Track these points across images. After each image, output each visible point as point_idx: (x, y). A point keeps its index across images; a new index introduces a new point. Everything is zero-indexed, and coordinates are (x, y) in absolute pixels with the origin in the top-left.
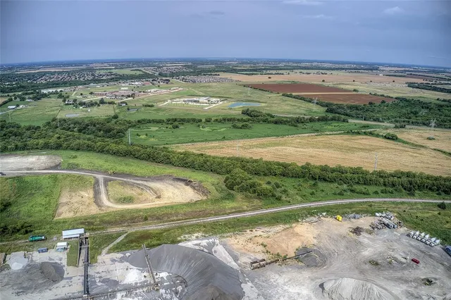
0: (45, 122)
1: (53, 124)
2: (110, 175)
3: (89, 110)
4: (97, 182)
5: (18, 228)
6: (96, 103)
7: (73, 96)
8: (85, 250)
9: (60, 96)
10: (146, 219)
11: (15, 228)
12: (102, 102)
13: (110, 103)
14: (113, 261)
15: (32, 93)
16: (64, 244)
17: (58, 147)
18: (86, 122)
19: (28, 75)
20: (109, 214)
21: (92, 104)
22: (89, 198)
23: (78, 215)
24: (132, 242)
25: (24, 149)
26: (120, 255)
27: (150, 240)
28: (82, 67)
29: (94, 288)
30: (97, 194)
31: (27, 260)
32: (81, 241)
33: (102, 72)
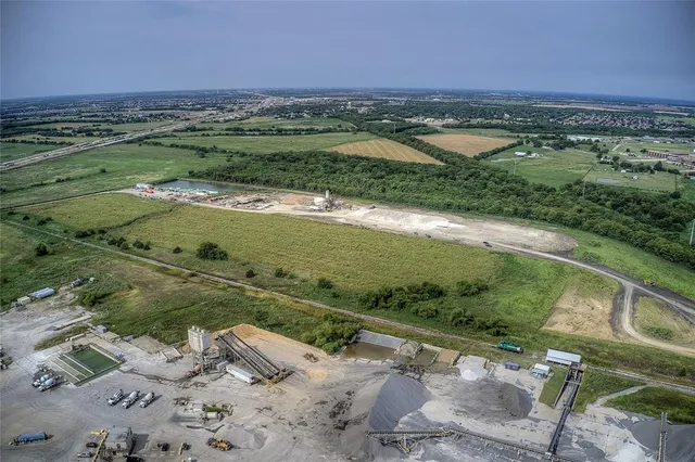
0: (564, 183)
1: (576, 189)
2: (645, 287)
3: (635, 177)
4: (622, 291)
5: (488, 324)
6: (649, 168)
7: (614, 151)
8: (572, 388)
9: (595, 148)
10: (682, 374)
11: (484, 323)
12: (659, 167)
13: (670, 171)
14: (609, 420)
15: (553, 138)
16: (546, 368)
17: (576, 224)
18: (628, 194)
19: (551, 110)
20: (625, 347)
21: (641, 169)
22: (603, 313)
23: (579, 333)
24: (648, 402)
25: (524, 216)
26: (622, 416)
27: (677, 409)
28: (635, 108)
29: (565, 448)
30: (617, 309)
31: (485, 371)
32: (571, 373)
33: (666, 120)
